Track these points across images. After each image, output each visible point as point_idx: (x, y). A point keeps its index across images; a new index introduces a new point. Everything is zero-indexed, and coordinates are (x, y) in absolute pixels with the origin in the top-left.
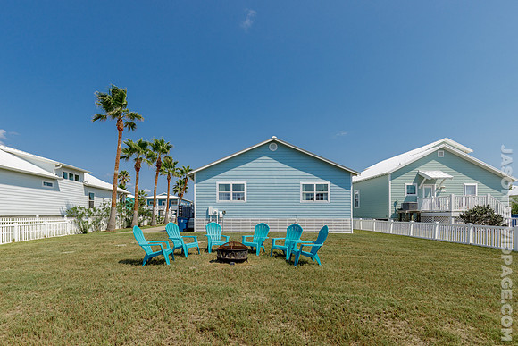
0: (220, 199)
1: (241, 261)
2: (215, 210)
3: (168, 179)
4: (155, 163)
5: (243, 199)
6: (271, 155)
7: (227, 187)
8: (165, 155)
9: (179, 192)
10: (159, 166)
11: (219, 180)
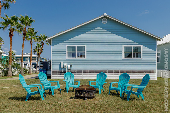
0: (69, 56)
1: (92, 98)
2: (66, 64)
3: (31, 43)
4: (22, 32)
5: (84, 56)
6: (103, 27)
7: (73, 49)
8: (29, 27)
9: (37, 52)
10: (25, 34)
11: (68, 44)
